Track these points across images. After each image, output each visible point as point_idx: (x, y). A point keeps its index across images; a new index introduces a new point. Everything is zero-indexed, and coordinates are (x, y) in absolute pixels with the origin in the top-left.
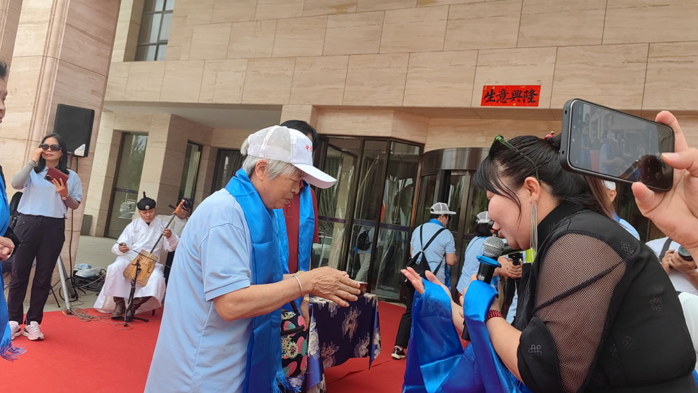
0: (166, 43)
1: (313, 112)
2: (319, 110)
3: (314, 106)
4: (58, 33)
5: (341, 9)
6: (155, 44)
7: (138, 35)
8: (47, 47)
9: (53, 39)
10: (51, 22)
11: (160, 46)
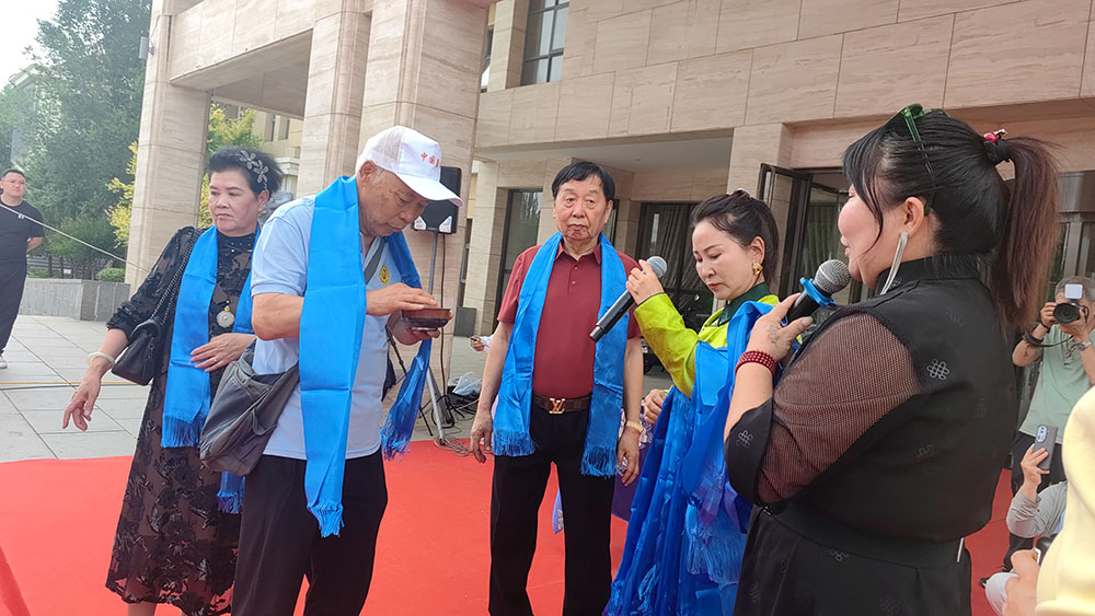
0: (562, 53)
1: (783, 133)
2: (794, 129)
3: (785, 124)
4: (413, 68)
6: (545, 57)
7: (523, 46)
8: (401, 89)
9: (407, 77)
10: (404, 54)
11: (554, 59)
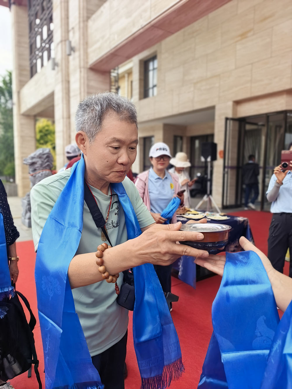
0: (156, 86)
1: (233, 106)
2: (237, 103)
3: (234, 101)
5: (243, 36)
6: (151, 88)
11: (154, 88)
